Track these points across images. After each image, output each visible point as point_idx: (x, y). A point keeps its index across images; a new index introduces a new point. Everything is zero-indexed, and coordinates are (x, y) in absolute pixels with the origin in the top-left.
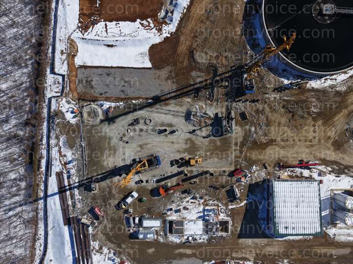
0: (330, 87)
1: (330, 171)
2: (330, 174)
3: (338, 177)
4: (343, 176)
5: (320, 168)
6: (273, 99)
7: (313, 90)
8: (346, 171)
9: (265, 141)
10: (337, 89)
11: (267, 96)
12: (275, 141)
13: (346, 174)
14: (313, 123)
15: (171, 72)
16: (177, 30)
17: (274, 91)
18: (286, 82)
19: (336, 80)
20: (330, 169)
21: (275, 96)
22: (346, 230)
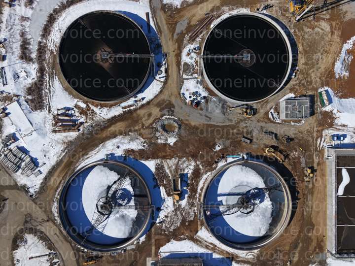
0: (233, 9)
7: (245, 7)
10: (228, 8)
11: (278, 2)
15: (344, 17)
16: (342, 45)
17: (273, 5)
21: (272, 2)
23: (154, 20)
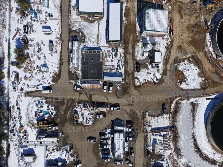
0: (207, 44)
1: (168, 44)
2: (167, 43)
3: (166, 47)
4: (166, 50)
5: (170, 39)
6: (201, 17)
7: (205, 36)
8: (168, 51)
9: (182, 13)
10: (206, 47)
11: (203, 15)
12: (182, 18)
13: (167, 51)
14: (190, 36)
17: (205, 18)
18: (209, 24)
19: (210, 47)
20: (169, 43)
21: (203, 18)
22: (140, 51)
23: (211, 95)
